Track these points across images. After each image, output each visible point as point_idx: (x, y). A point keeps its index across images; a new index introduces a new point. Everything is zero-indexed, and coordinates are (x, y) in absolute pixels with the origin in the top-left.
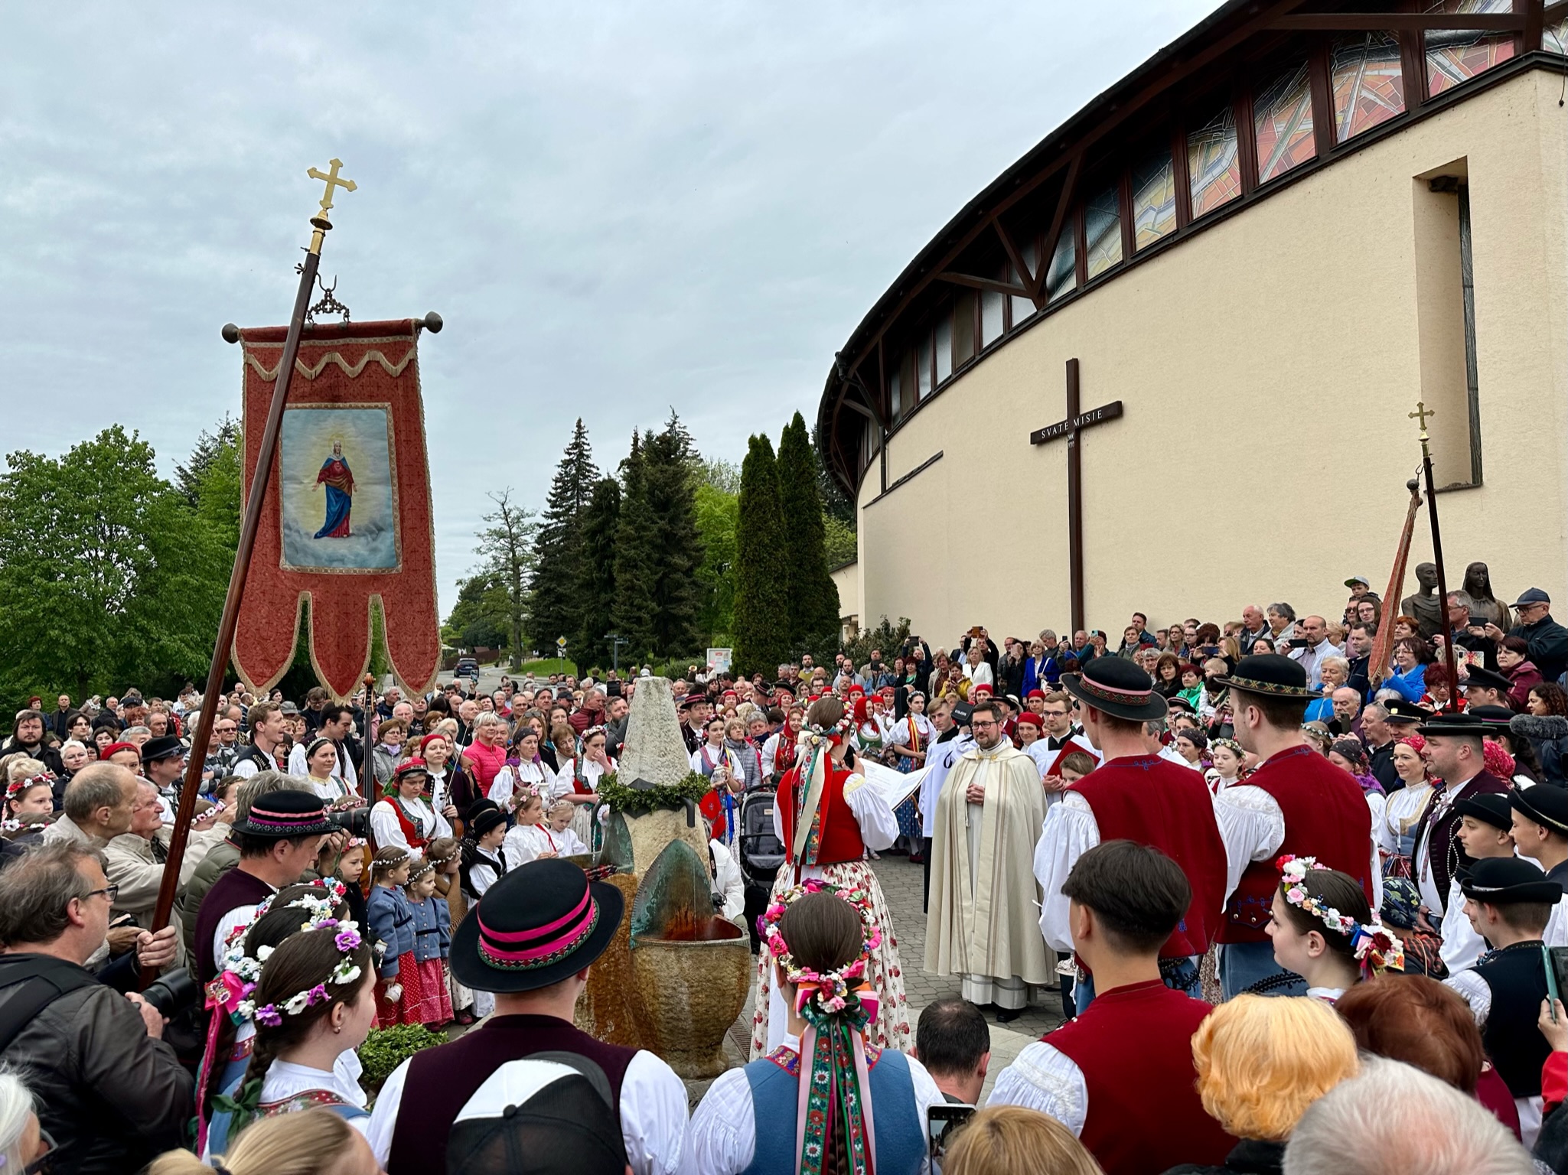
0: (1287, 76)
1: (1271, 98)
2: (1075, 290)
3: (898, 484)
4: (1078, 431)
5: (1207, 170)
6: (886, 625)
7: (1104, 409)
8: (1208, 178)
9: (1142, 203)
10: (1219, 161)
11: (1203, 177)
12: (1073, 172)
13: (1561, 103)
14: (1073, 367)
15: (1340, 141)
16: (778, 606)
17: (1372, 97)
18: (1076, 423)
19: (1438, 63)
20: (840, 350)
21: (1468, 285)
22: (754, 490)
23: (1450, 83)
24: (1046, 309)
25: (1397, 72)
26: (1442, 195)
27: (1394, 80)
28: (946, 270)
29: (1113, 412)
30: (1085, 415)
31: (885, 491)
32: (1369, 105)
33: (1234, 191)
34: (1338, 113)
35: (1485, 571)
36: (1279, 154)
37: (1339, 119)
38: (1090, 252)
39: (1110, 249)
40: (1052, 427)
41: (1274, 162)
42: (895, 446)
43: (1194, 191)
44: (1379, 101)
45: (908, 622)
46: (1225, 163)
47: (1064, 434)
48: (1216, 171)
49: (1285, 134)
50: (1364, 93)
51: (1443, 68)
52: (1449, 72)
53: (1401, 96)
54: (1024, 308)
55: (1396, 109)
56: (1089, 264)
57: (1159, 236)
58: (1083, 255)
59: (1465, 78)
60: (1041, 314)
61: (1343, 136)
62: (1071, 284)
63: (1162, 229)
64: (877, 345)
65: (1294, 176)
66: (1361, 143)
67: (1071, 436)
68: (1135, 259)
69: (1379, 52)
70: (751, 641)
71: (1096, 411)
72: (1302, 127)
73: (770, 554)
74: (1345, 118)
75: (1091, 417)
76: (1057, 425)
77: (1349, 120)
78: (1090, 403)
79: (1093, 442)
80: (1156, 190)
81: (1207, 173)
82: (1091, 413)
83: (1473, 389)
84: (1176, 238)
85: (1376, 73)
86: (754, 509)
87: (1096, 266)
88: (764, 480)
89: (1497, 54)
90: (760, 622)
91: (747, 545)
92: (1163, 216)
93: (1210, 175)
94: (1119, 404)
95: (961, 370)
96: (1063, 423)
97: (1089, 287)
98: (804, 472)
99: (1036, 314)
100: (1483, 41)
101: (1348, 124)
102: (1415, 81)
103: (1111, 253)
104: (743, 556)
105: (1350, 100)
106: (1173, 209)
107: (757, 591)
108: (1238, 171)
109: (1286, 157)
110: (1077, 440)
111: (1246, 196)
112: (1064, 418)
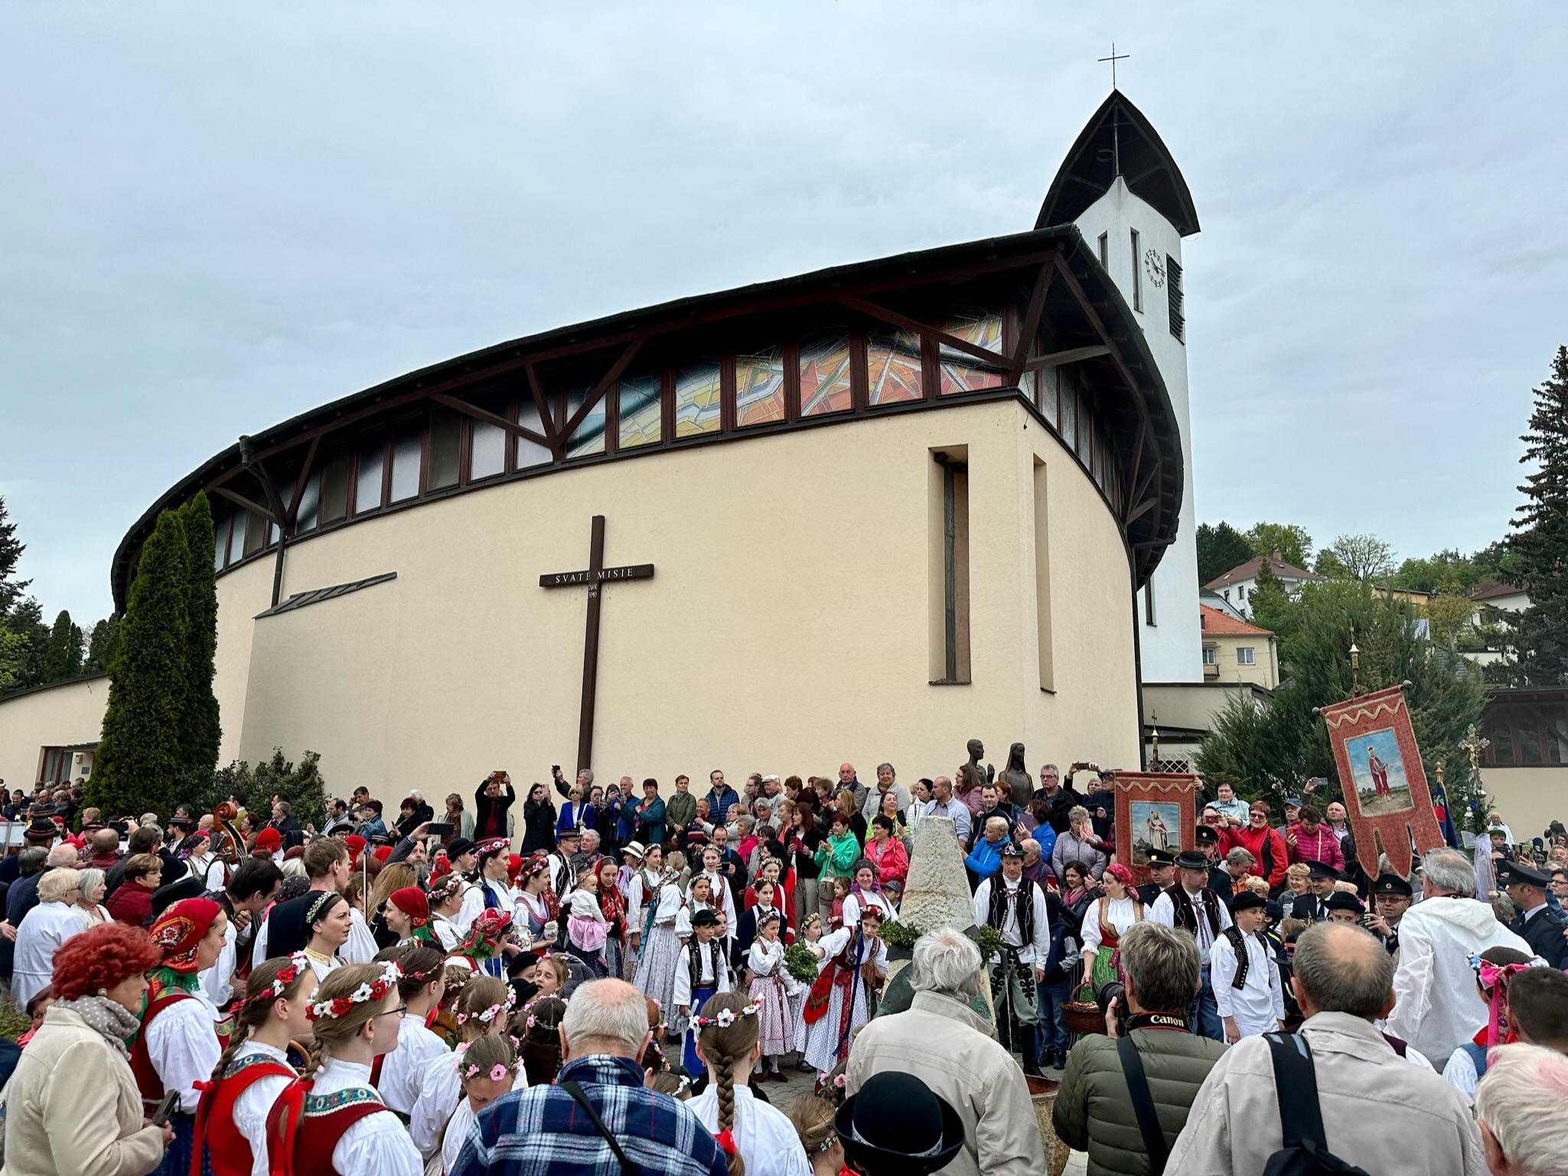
0: (831, 340)
1: (814, 352)
2: (601, 454)
3: (303, 601)
4: (601, 583)
5: (754, 389)
6: (279, 759)
7: (635, 568)
8: (753, 397)
9: (685, 398)
10: (766, 386)
11: (749, 393)
12: (632, 351)
13: (1025, 427)
14: (599, 523)
15: (872, 404)
17: (898, 380)
18: (600, 575)
19: (949, 373)
20: (251, 434)
23: (955, 389)
25: (919, 369)
27: (915, 373)
28: (442, 394)
29: (644, 573)
30: (611, 569)
32: (896, 386)
33: (777, 415)
34: (870, 382)
36: (819, 398)
37: (871, 387)
38: (624, 418)
39: (646, 424)
40: (569, 574)
41: (815, 403)
42: (297, 555)
43: (739, 403)
44: (903, 385)
46: (769, 390)
47: (584, 583)
48: (761, 394)
49: (826, 383)
50: (892, 375)
51: (952, 376)
52: (955, 381)
53: (920, 386)
54: (531, 455)
55: (916, 394)
56: (621, 434)
57: (700, 431)
58: (615, 417)
59: (967, 390)
60: (559, 465)
61: (875, 401)
62: (598, 445)
63: (704, 426)
65: (831, 419)
66: (890, 410)
67: (592, 587)
68: (671, 443)
69: (905, 348)
71: (626, 569)
72: (841, 383)
74: (876, 388)
75: (617, 573)
76: (575, 573)
77: (879, 389)
78: (614, 561)
79: (614, 598)
80: (701, 391)
81: (753, 392)
82: (617, 569)
84: (719, 438)
85: (898, 362)
87: (629, 439)
89: (990, 381)
92: (705, 416)
93: (754, 395)
94: (651, 566)
95: (429, 495)
96: (582, 572)
97: (615, 454)
100: (980, 368)
101: (878, 393)
102: (931, 379)
103: (648, 431)
105: (881, 376)
106: (718, 412)
107: (149, 706)
108: (782, 400)
109: (826, 401)
110: (599, 592)
111: (790, 422)
112: (586, 567)
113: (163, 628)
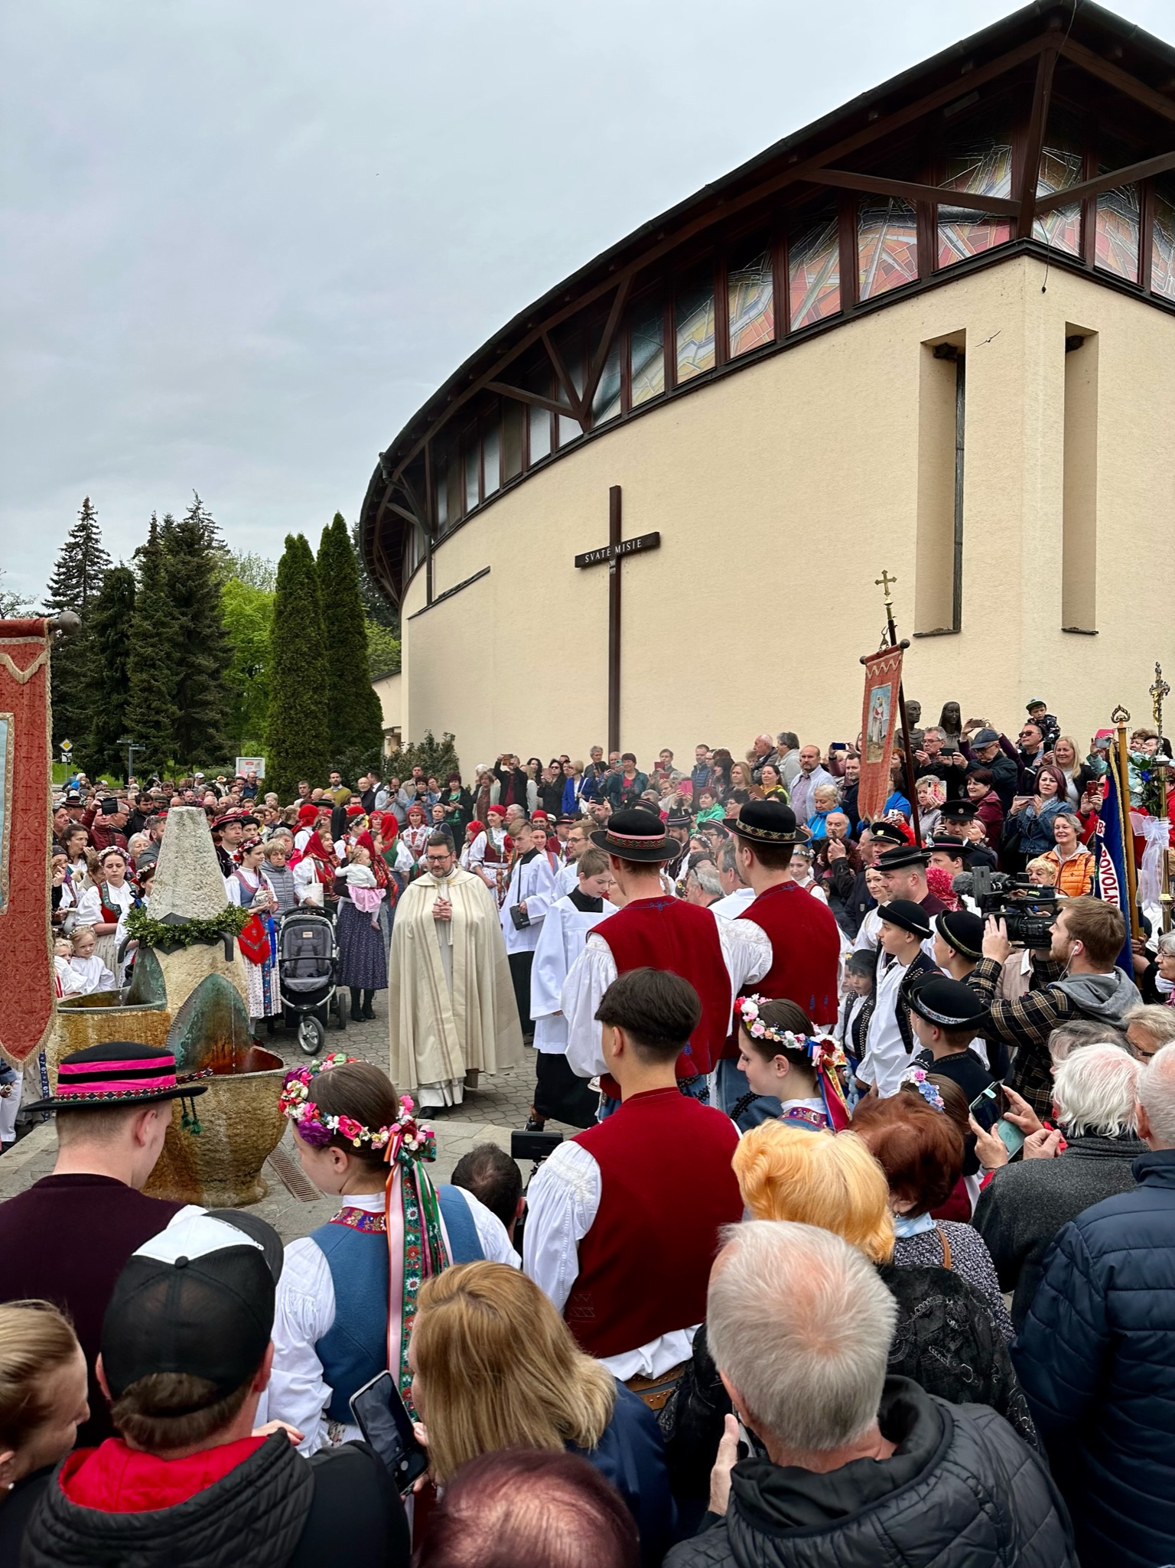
0: (819, 229)
1: (804, 249)
2: (619, 417)
3: (444, 597)
4: (619, 558)
5: (745, 311)
6: (431, 740)
7: (643, 538)
8: (745, 319)
9: (685, 336)
10: (756, 303)
11: (741, 318)
12: (621, 294)
13: (1044, 290)
14: (616, 493)
15: (862, 300)
16: (316, 717)
17: (891, 261)
18: (618, 550)
19: (947, 237)
20: (384, 450)
21: (960, 448)
22: (291, 594)
23: (956, 257)
24: (591, 435)
25: (913, 241)
26: (944, 362)
27: (910, 247)
28: (493, 380)
29: (651, 543)
30: (626, 542)
31: (431, 603)
32: (888, 269)
33: (767, 336)
34: (861, 272)
35: (958, 710)
36: (809, 305)
37: (862, 278)
38: (635, 378)
39: (653, 378)
40: (595, 552)
41: (804, 312)
42: (441, 556)
43: (732, 330)
44: (897, 267)
45: (453, 737)
46: (760, 306)
47: (606, 560)
48: (753, 313)
49: (815, 286)
50: (885, 256)
51: (951, 242)
52: (955, 246)
53: (915, 264)
54: (570, 430)
55: (910, 276)
56: (634, 391)
57: (698, 372)
58: (627, 381)
59: (969, 255)
60: (587, 437)
61: (865, 295)
62: (615, 410)
63: (702, 365)
64: (423, 451)
65: (821, 328)
66: (881, 303)
67: (613, 563)
68: (676, 391)
69: (899, 217)
70: (288, 754)
71: (636, 540)
72: (831, 281)
73: (308, 663)
74: (867, 277)
75: (631, 545)
76: (599, 551)
77: (871, 280)
78: (631, 532)
79: (634, 570)
80: (698, 325)
81: (745, 313)
82: (631, 541)
83: (959, 544)
84: (714, 375)
85: (895, 238)
86: (291, 615)
87: (640, 394)
88: (302, 584)
89: (996, 236)
90: (297, 733)
91: (283, 652)
92: (703, 352)
93: (747, 317)
94: (657, 534)
95: (509, 486)
96: (605, 549)
97: (633, 414)
98: (345, 578)
99: (582, 436)
100: (986, 222)
101: (870, 285)
102: (927, 250)
103: (654, 383)
104: (279, 664)
105: (872, 262)
106: (712, 346)
107: (294, 702)
108: (772, 316)
109: (815, 308)
110: (618, 566)
111: (779, 342)
112: (607, 544)
113: (297, 636)
